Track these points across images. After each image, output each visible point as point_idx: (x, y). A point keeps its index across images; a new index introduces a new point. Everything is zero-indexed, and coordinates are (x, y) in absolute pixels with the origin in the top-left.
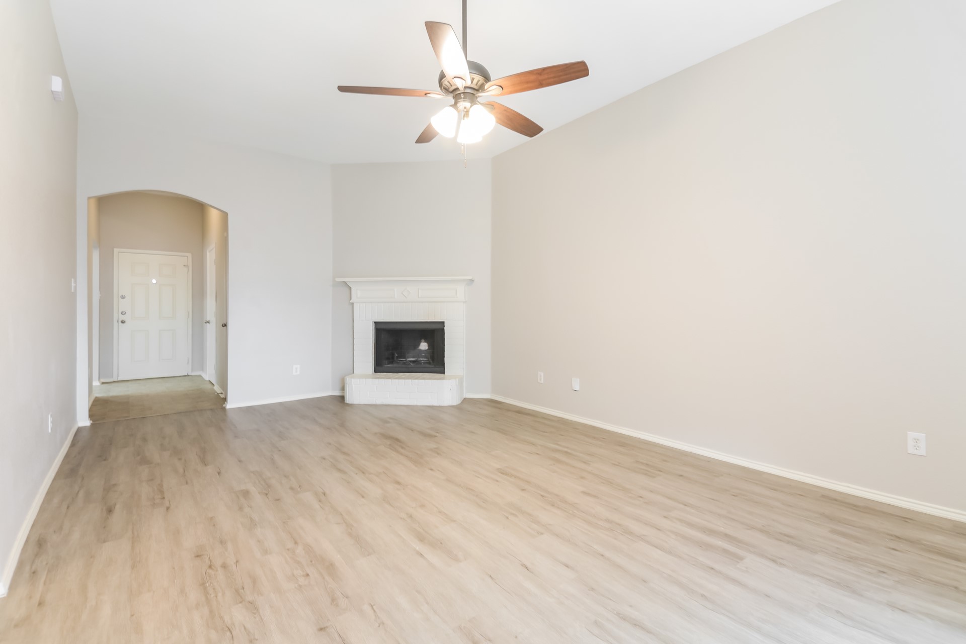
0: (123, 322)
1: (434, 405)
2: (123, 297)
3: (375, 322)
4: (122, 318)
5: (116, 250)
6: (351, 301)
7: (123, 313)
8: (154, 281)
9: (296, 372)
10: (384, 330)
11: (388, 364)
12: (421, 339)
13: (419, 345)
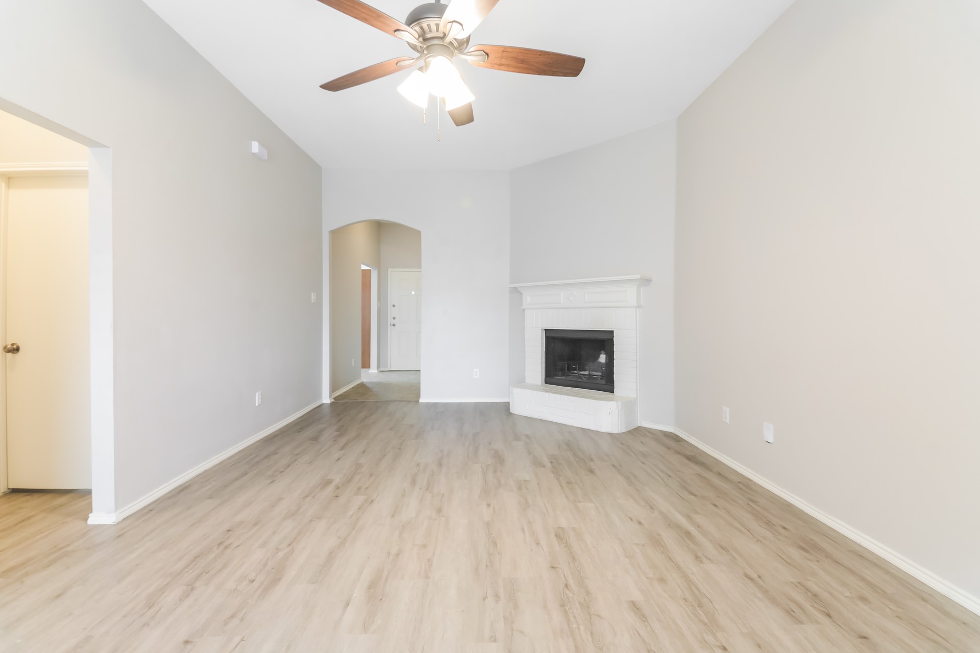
0: (394, 325)
1: (591, 429)
2: (394, 306)
3: (546, 330)
4: (393, 322)
5: (390, 270)
6: (523, 307)
7: (394, 318)
8: (413, 293)
9: (476, 375)
10: (554, 338)
11: (562, 375)
12: (601, 350)
13: (598, 357)
